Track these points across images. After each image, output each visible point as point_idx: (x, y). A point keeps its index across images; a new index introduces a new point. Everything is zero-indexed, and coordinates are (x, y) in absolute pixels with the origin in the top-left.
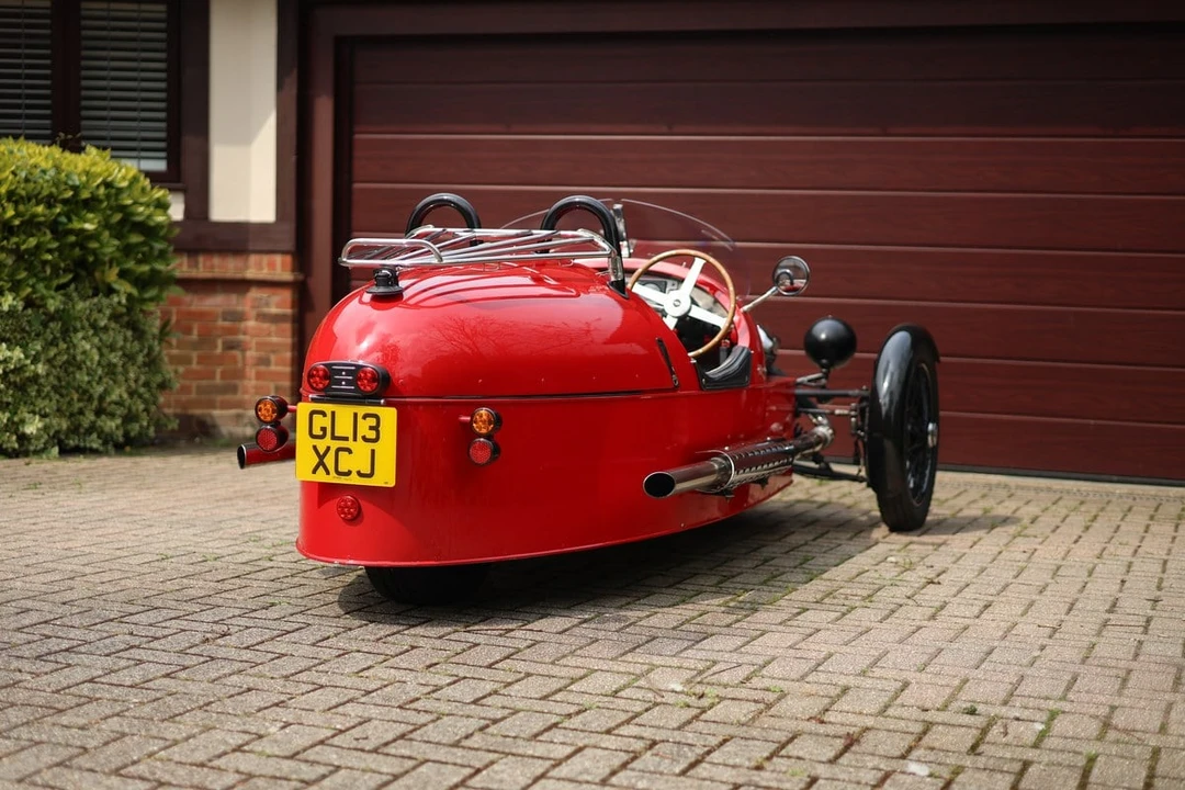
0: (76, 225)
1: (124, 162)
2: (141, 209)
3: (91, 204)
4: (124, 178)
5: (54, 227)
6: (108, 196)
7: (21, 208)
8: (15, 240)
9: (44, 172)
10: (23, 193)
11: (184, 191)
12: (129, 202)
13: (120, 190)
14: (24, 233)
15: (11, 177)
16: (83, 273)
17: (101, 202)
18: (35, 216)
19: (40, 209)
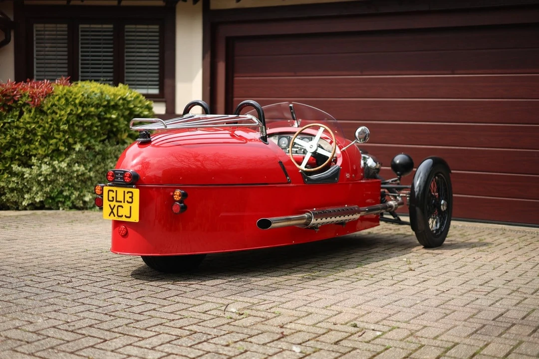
0: (108, 116)
1: (134, 90)
2: (138, 109)
3: (115, 107)
4: (131, 97)
5: (99, 116)
6: (123, 104)
7: (85, 109)
8: (82, 121)
9: (96, 94)
10: (86, 103)
11: (165, 102)
12: (132, 106)
13: (129, 102)
14: (87, 119)
15: (81, 96)
16: (112, 135)
17: (119, 106)
18: (91, 112)
19: (93, 109)
